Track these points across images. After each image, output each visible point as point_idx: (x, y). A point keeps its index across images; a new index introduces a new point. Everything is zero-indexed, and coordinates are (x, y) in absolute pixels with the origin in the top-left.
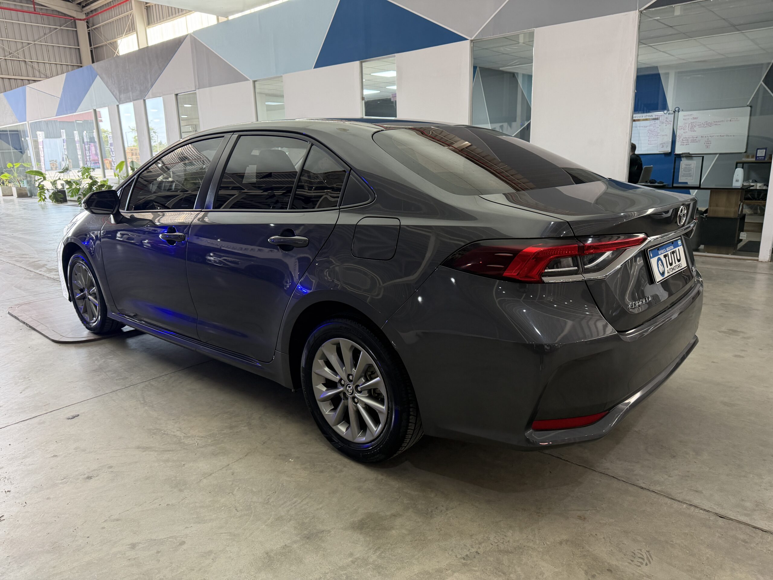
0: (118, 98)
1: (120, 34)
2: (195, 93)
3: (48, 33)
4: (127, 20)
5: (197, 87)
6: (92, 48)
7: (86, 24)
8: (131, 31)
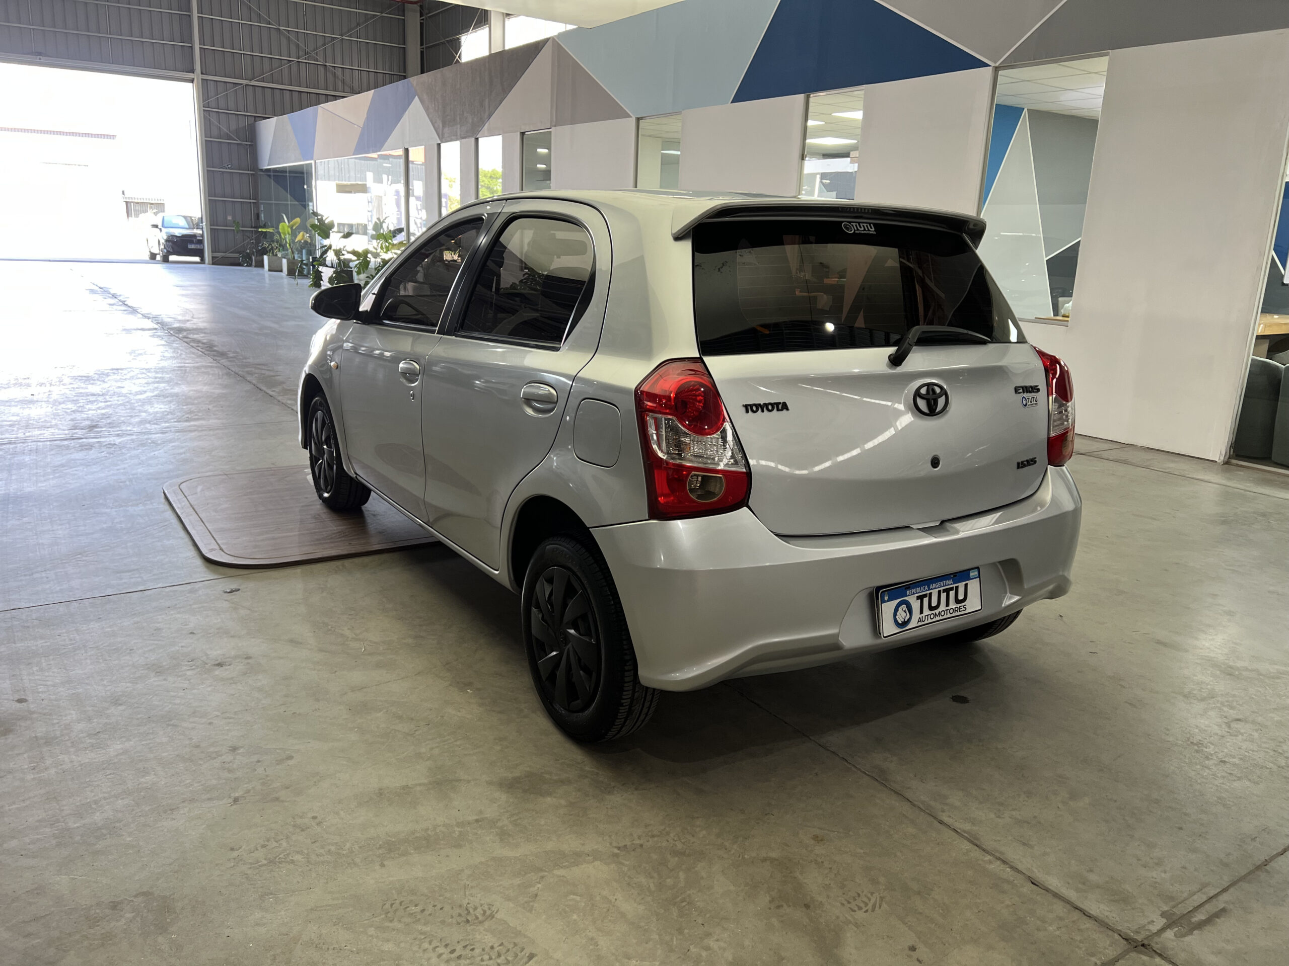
0: (441, 133)
1: (465, 28)
2: (550, 133)
3: (363, 23)
5: (554, 124)
6: (423, 48)
7: (419, 8)
8: (482, 25)
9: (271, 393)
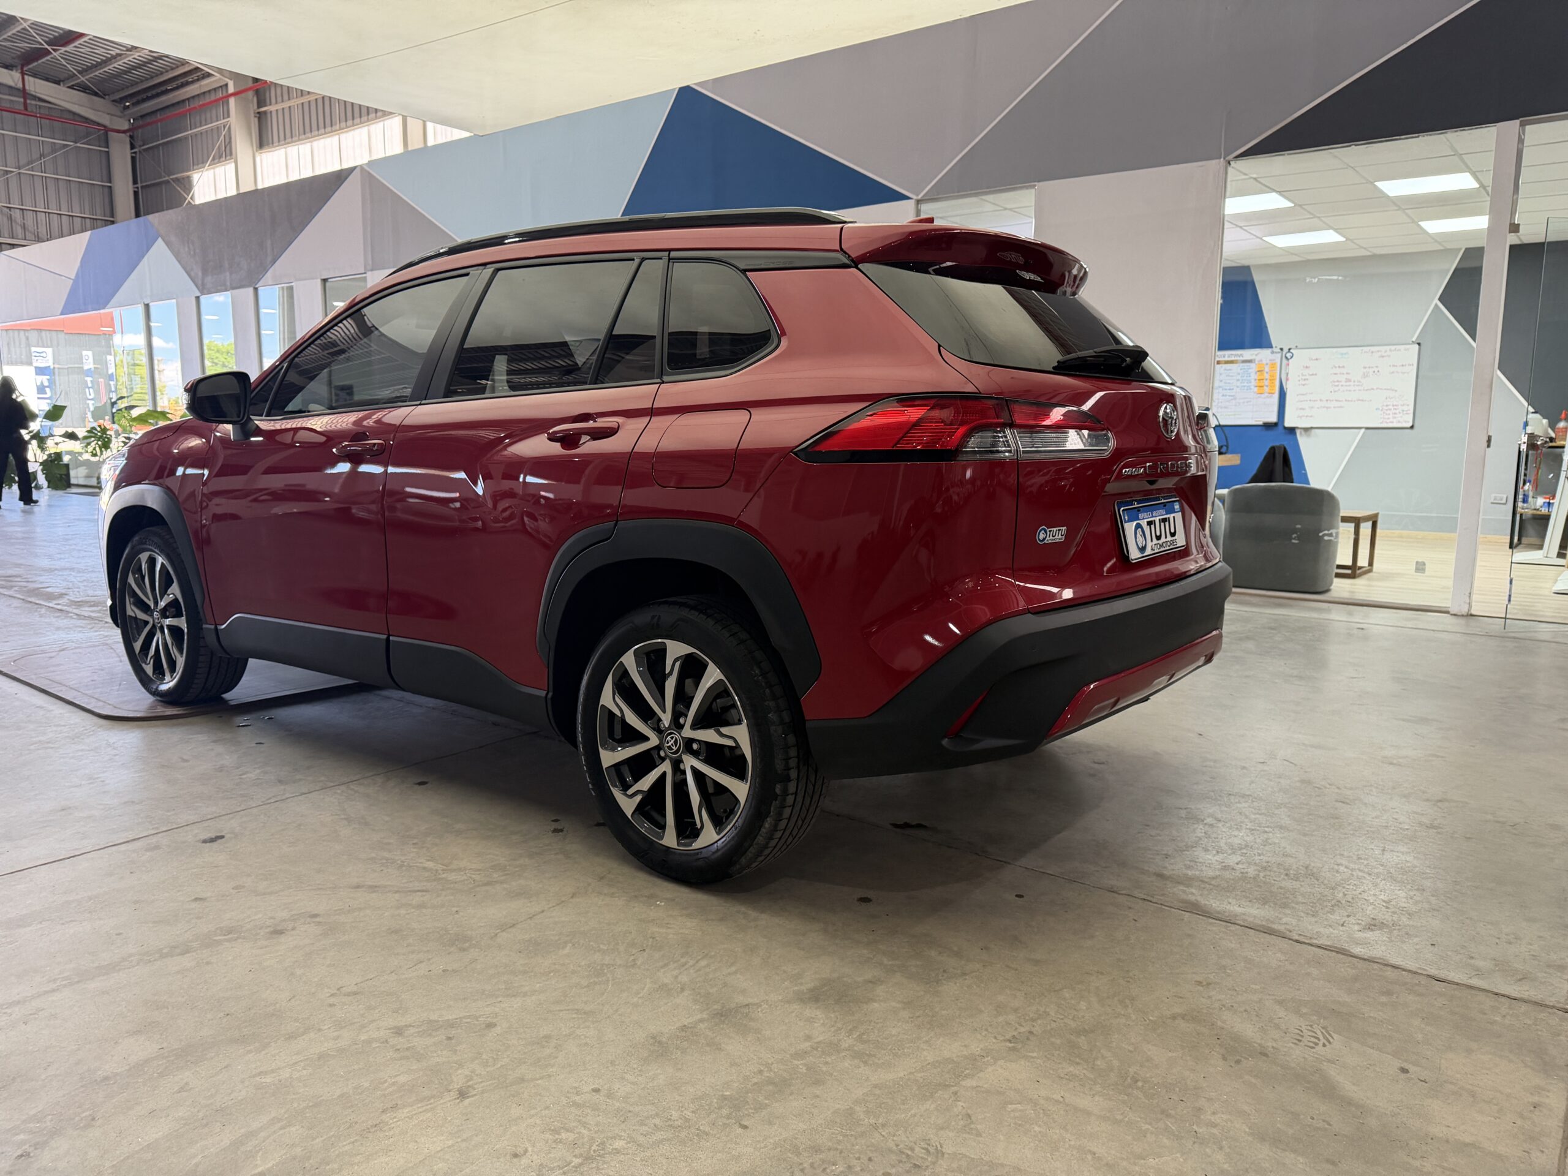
0: (200, 282)
1: (200, 162)
2: (365, 277)
3: (49, 155)
4: (215, 136)
5: (369, 267)
6: (138, 188)
7: (128, 139)
8: (224, 159)
9: (59, 607)
